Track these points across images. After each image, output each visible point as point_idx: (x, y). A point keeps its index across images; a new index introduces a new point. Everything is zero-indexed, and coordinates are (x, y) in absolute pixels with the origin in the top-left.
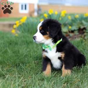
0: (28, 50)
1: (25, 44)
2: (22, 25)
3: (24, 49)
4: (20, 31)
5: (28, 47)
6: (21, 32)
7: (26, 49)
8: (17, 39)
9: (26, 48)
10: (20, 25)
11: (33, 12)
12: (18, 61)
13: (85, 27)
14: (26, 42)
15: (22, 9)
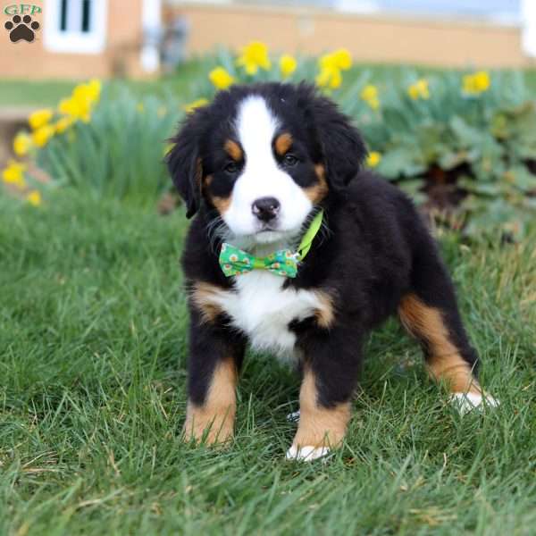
0: (111, 300)
1: (87, 262)
2: (71, 137)
3: (81, 292)
4: (55, 175)
5: (106, 284)
6: (65, 179)
7: (98, 296)
8: (41, 227)
9: (94, 289)
10: (58, 136)
11: (137, 47)
12: (45, 375)
13: (471, 156)
14: (93, 248)
15: (63, 26)
